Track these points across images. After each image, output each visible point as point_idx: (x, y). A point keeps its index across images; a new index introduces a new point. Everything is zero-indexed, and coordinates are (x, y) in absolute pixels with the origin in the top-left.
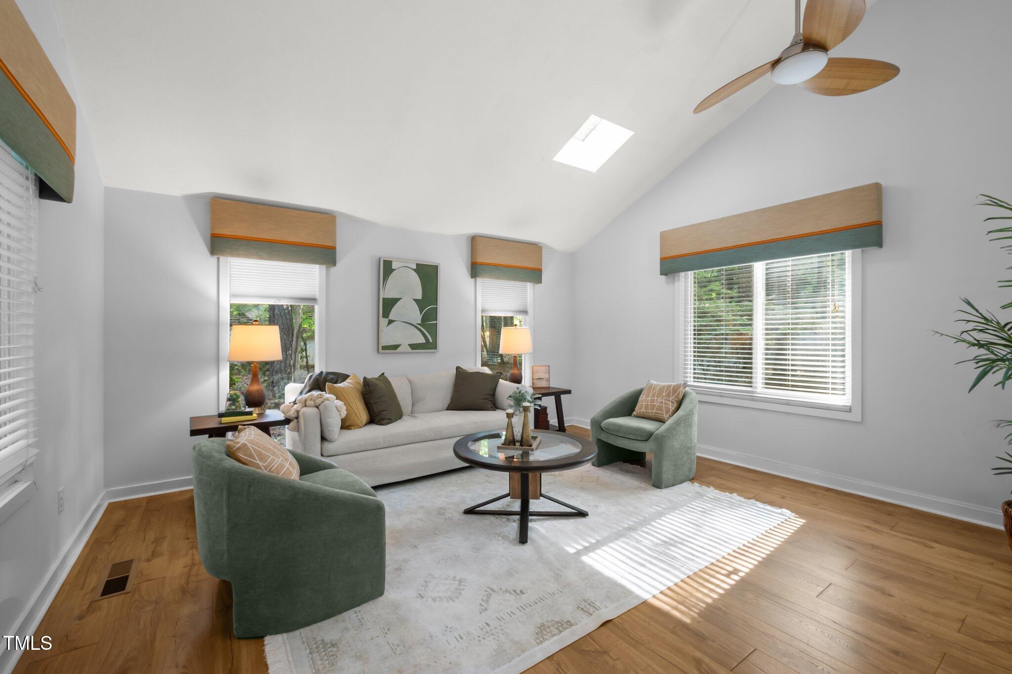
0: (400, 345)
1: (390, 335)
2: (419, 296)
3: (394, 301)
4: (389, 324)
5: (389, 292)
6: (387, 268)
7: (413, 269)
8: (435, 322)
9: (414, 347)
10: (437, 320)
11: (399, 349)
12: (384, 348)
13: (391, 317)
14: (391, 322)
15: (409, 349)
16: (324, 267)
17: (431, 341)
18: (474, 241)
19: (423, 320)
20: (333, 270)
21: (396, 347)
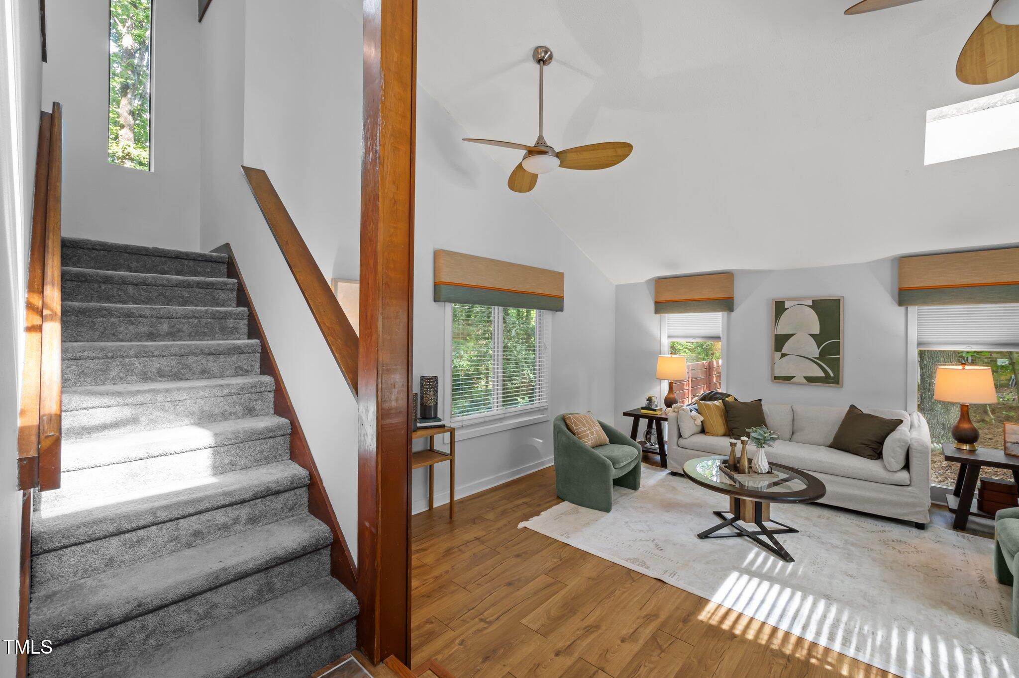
0: (794, 377)
1: (785, 367)
2: (816, 330)
3: (788, 337)
4: (781, 358)
5: (782, 330)
6: (780, 308)
7: (809, 306)
8: (839, 356)
9: (810, 380)
10: (839, 355)
11: (793, 380)
12: (777, 378)
13: (784, 351)
14: (783, 355)
15: (805, 381)
16: (725, 313)
17: (832, 375)
18: (903, 262)
19: (820, 354)
20: (733, 314)
21: (789, 378)
